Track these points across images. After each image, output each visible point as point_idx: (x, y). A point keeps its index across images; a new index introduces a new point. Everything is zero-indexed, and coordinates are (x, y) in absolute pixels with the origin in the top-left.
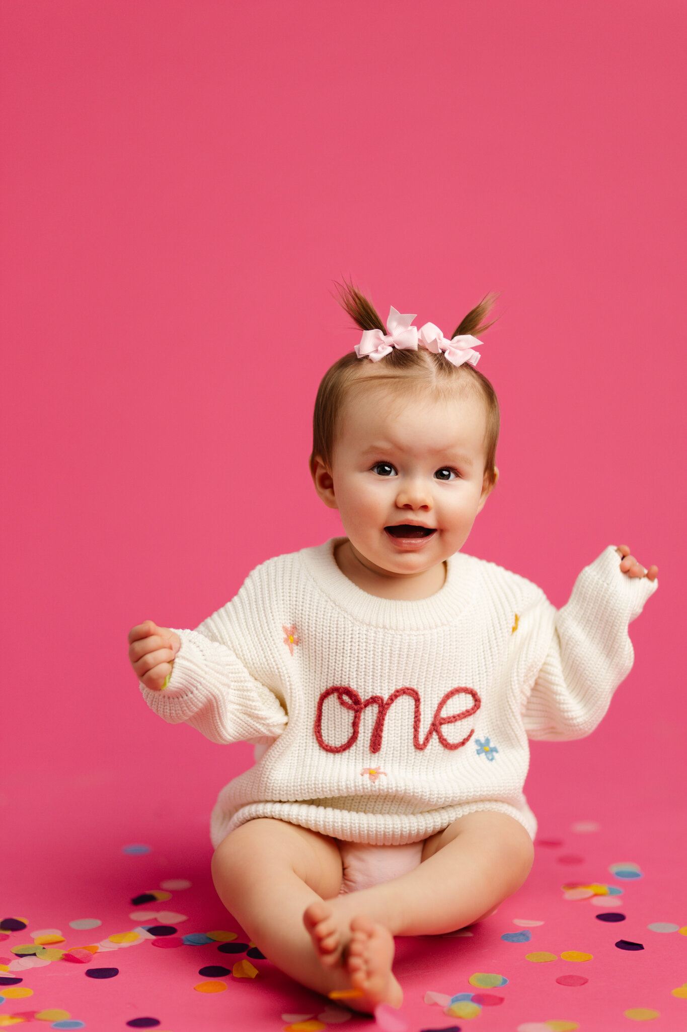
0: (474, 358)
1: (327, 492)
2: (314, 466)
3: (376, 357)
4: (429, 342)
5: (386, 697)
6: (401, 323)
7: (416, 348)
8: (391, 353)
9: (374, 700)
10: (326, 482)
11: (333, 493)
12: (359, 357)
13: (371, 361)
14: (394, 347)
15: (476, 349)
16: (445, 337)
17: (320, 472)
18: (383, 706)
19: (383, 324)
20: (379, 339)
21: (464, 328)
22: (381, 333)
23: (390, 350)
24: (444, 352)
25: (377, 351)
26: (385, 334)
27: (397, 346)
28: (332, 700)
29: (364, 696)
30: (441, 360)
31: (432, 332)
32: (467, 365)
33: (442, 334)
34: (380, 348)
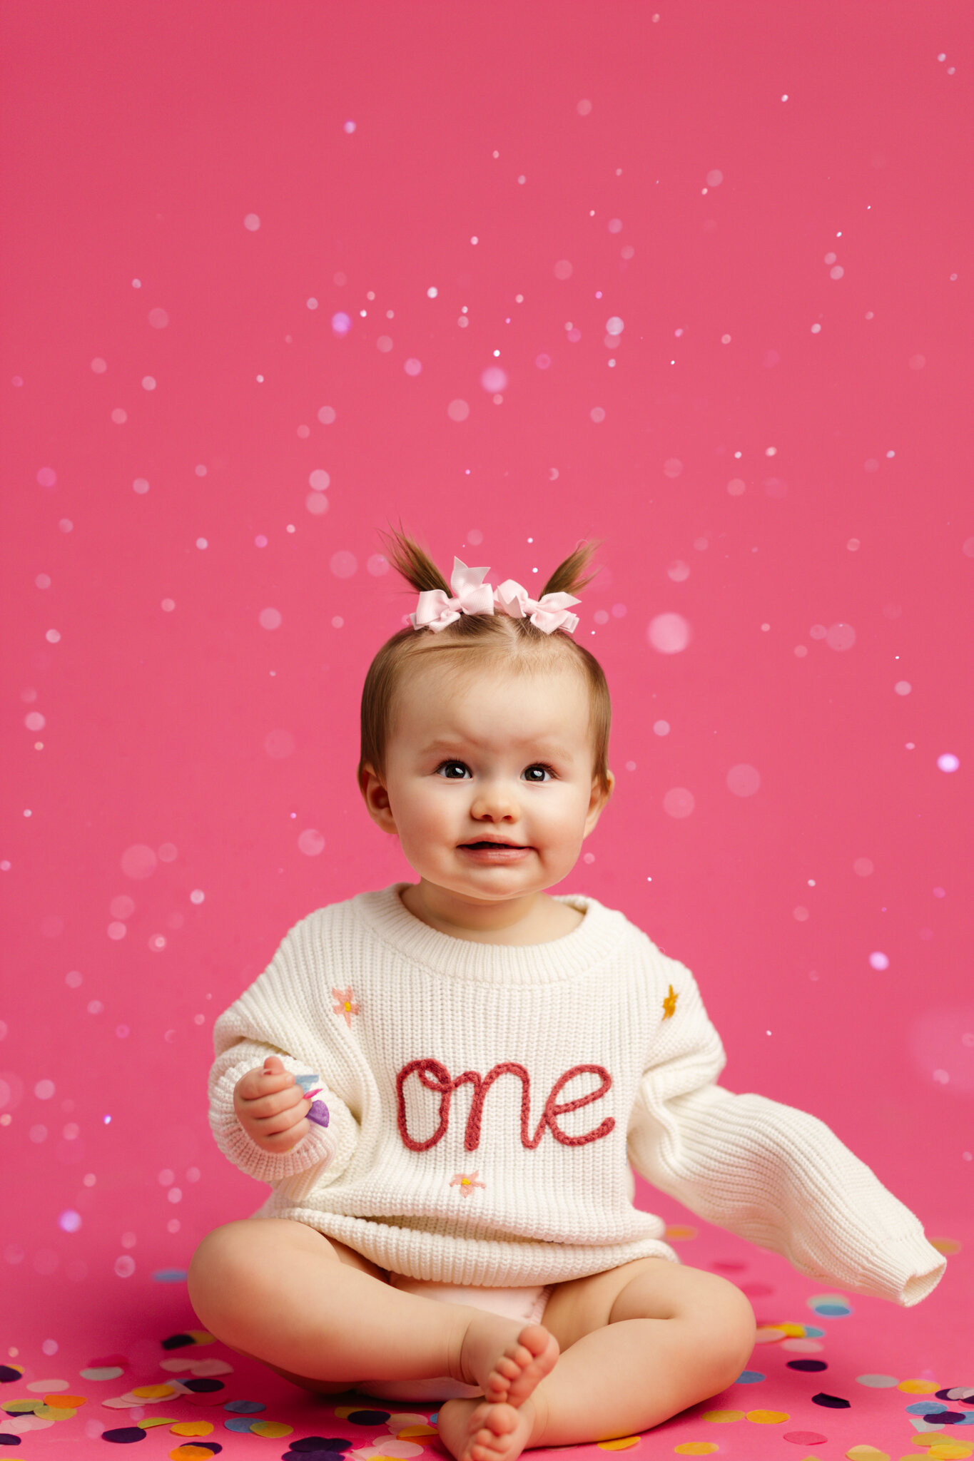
0: (571, 622)
1: (383, 813)
2: (364, 779)
3: (439, 626)
4: (508, 603)
5: (484, 1075)
6: (471, 579)
7: (491, 613)
8: (458, 621)
9: (468, 1077)
10: (380, 799)
11: (390, 813)
12: (416, 628)
13: (432, 632)
14: (462, 613)
15: (571, 609)
16: (530, 597)
17: (372, 786)
18: (482, 1088)
19: (446, 582)
20: (441, 602)
21: (555, 585)
22: (444, 595)
23: (457, 616)
24: (529, 617)
25: (439, 619)
26: (450, 595)
27: (466, 612)
28: (413, 1081)
29: (454, 1073)
30: (526, 627)
31: (513, 591)
32: (559, 633)
33: (526, 594)
34: (443, 615)
